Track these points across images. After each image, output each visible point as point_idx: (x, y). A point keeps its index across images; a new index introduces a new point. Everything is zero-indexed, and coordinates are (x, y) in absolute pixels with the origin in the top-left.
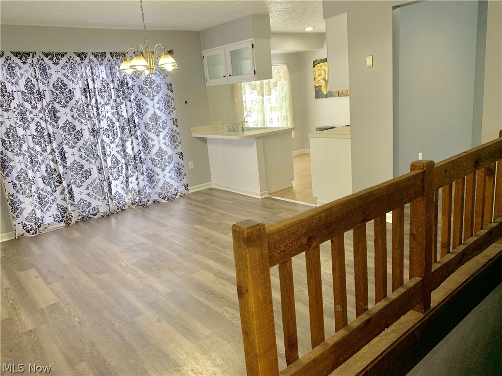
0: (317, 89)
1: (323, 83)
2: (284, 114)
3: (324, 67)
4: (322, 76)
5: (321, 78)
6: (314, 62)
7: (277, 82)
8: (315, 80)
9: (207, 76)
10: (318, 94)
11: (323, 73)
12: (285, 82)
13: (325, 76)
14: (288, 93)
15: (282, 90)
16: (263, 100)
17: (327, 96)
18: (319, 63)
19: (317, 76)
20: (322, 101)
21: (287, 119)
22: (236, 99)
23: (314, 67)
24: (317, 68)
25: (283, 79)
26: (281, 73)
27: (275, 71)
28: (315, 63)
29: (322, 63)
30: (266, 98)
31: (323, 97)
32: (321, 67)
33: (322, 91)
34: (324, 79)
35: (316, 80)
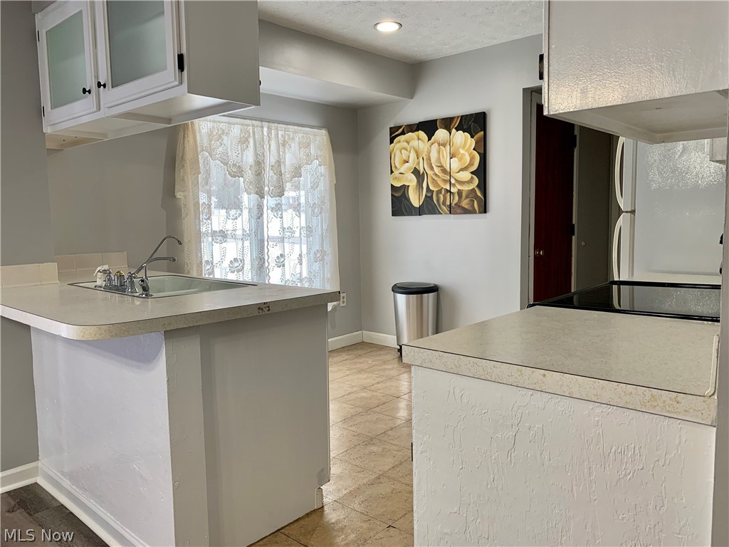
0: (396, 195)
1: (411, 181)
2: (317, 247)
3: (415, 143)
4: (411, 165)
5: (409, 169)
6: (393, 130)
7: (300, 167)
8: (392, 172)
9: (46, 101)
10: (400, 205)
11: (413, 156)
12: (322, 169)
13: (419, 163)
14: (327, 197)
15: (312, 187)
16: (260, 207)
17: (420, 211)
18: (403, 133)
19: (397, 162)
20: (409, 223)
21: (323, 259)
22: (179, 195)
23: (392, 142)
24: (398, 146)
25: (316, 162)
26: (312, 146)
27: (297, 139)
28: (395, 133)
29: (410, 134)
30: (269, 201)
31: (410, 214)
32: (408, 143)
33: (408, 200)
34: (416, 172)
35: (396, 173)
